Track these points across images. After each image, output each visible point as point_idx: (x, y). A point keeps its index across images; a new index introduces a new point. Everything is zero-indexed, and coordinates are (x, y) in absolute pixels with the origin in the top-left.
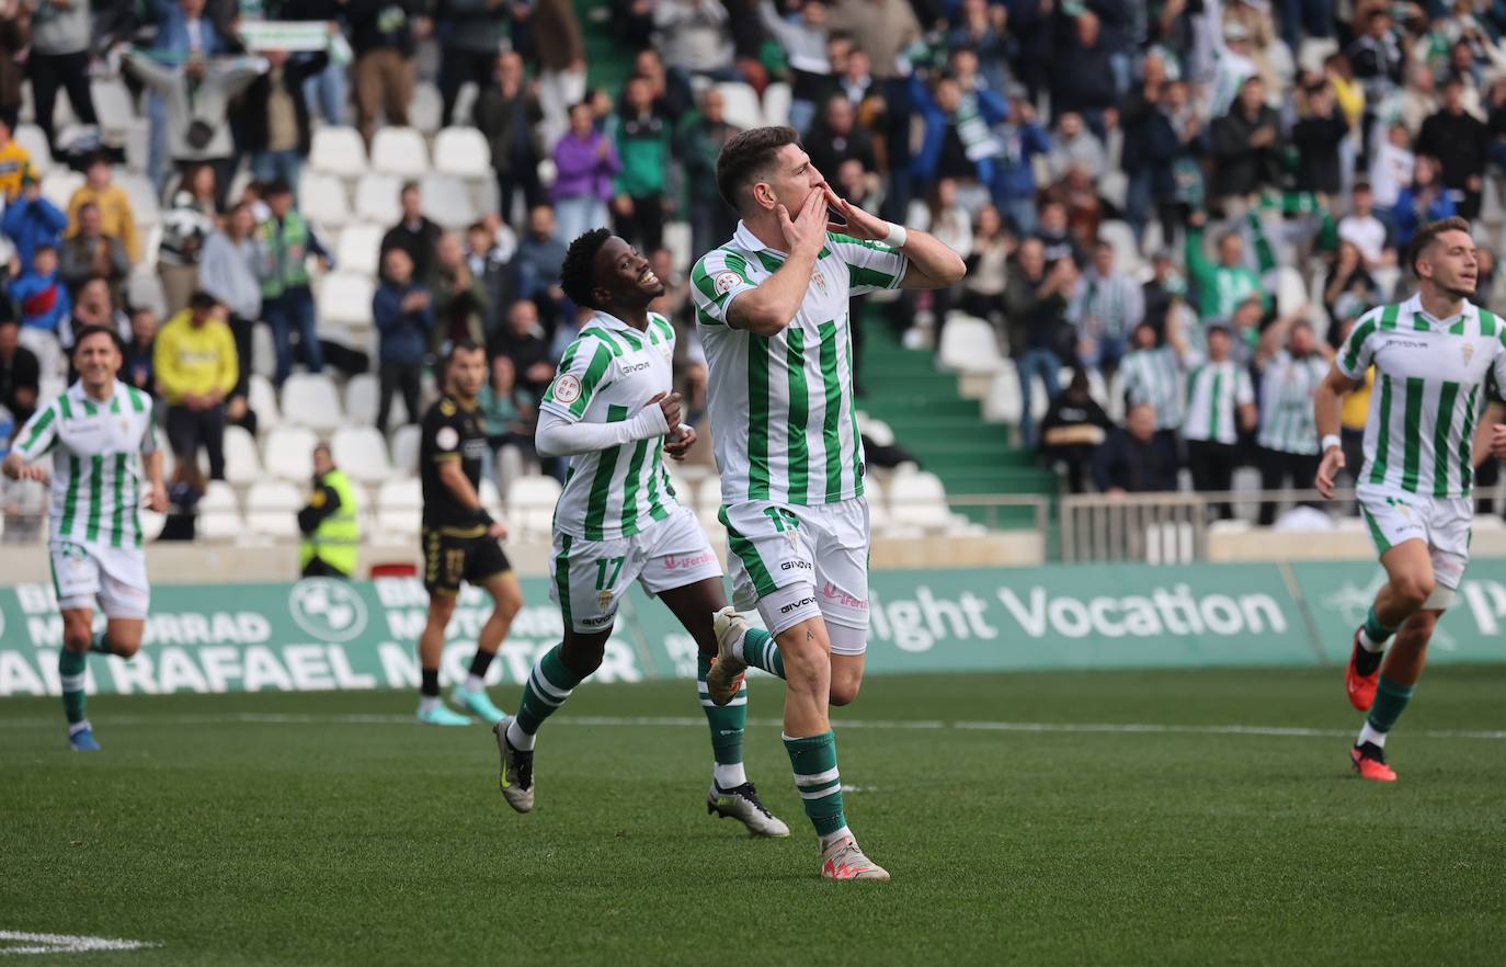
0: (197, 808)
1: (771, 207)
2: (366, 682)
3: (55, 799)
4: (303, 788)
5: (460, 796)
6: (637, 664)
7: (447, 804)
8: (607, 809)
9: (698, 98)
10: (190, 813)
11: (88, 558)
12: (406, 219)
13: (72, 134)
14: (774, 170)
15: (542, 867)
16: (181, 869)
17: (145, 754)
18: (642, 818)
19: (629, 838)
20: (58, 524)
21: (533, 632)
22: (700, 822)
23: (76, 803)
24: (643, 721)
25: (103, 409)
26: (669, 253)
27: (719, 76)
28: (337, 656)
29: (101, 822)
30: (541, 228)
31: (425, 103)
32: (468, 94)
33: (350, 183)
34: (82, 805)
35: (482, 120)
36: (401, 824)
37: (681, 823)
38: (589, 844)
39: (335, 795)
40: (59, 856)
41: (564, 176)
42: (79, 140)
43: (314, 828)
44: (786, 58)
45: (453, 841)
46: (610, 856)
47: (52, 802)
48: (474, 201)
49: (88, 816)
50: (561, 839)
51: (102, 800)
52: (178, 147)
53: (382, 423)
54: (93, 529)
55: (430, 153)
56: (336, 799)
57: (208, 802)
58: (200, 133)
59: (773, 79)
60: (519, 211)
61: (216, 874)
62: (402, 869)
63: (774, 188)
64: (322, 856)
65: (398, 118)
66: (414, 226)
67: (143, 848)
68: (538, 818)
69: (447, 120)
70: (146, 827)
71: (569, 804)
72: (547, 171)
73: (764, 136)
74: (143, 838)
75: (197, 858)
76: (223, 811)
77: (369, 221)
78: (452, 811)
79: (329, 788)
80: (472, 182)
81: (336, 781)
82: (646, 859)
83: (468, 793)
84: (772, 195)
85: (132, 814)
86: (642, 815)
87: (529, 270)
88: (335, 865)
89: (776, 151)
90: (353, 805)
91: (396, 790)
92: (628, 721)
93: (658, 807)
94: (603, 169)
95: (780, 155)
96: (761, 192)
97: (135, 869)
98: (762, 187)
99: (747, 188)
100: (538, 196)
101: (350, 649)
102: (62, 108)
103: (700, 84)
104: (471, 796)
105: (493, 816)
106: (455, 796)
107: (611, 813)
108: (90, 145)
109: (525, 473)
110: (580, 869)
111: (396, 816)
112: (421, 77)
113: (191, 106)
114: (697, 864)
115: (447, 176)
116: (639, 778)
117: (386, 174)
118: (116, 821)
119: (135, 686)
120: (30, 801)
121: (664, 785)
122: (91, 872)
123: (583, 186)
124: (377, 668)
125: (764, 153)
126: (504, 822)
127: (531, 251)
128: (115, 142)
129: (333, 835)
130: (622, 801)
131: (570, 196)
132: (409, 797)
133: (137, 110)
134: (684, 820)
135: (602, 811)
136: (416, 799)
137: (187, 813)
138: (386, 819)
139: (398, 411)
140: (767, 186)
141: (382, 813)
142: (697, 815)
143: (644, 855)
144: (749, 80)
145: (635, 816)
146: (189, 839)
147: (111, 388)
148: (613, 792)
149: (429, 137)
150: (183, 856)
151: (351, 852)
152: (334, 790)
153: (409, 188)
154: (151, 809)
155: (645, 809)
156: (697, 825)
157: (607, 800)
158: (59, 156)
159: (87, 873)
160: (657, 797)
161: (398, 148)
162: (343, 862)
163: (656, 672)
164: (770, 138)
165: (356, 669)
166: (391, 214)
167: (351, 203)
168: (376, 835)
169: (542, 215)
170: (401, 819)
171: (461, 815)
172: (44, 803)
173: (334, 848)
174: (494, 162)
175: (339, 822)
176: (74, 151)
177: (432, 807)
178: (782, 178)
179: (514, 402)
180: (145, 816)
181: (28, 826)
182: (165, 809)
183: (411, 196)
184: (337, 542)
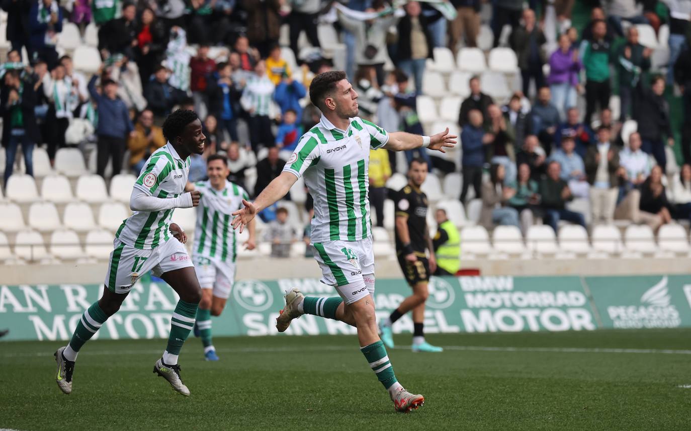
0: (370, 393)
1: (333, 109)
2: (454, 329)
3: (299, 388)
4: (424, 383)
5: (504, 388)
6: (593, 321)
7: (497, 392)
8: (579, 395)
9: (625, 32)
10: (367, 395)
11: (210, 266)
12: (472, 94)
13: (307, 52)
14: (335, 92)
15: (546, 425)
16: (363, 424)
17: (344, 365)
18: (597, 400)
19: (591, 410)
20: (197, 248)
21: (540, 304)
22: (627, 402)
23: (309, 389)
24: (597, 350)
25: (220, 194)
26: (610, 111)
27: (635, 21)
28: (440, 316)
29: (322, 400)
30: (544, 98)
31: (485, 36)
32: (507, 30)
33: (446, 76)
34: (313, 391)
35: (513, 44)
36: (473, 402)
37: (617, 403)
38: (570, 413)
39: (440, 387)
40: (301, 417)
41: (555, 71)
42: (310, 55)
43: (429, 404)
44: (669, 11)
45: (500, 410)
46: (580, 419)
47: (297, 389)
48: (509, 85)
49: (315, 396)
50: (556, 410)
51: (323, 388)
52: (360, 58)
53: (463, 199)
54: (213, 250)
55: (487, 61)
56: (440, 389)
57: (376, 390)
58: (371, 51)
59: (663, 22)
60: (532, 90)
61: (380, 426)
62: (474, 425)
63: (335, 100)
64: (434, 418)
65: (471, 43)
66: (477, 98)
67: (343, 413)
68: (544, 400)
69: (496, 44)
70: (344, 402)
71: (559, 392)
72: (546, 69)
73: (331, 76)
74: (343, 408)
75: (370, 418)
76: (383, 394)
77: (456, 95)
78: (499, 395)
79: (436, 383)
80: (508, 75)
81: (440, 380)
82: (599, 421)
83: (507, 386)
84: (334, 104)
85: (338, 396)
86: (597, 398)
87: (537, 119)
88: (440, 422)
89: (336, 83)
90: (449, 392)
91: (471, 385)
92: (589, 350)
93: (605, 394)
94: (575, 68)
95: (337, 85)
96: (329, 102)
97: (339, 423)
98: (330, 100)
99: (322, 100)
100: (542, 82)
101: (446, 312)
102: (303, 39)
103: (626, 25)
104: (509, 387)
105: (520, 398)
106: (501, 388)
107: (581, 397)
108: (316, 57)
109: (535, 223)
110: (565, 426)
111: (470, 398)
112: (483, 22)
113: (367, 37)
114: (625, 424)
115: (496, 72)
116: (595, 379)
117: (464, 71)
118: (329, 399)
119: (338, 330)
120: (287, 389)
121: (608, 383)
122: (317, 425)
123: (565, 77)
124: (459, 322)
125: (330, 84)
126: (526, 402)
127: (538, 110)
128: (328, 55)
129: (439, 407)
130: (587, 391)
131: (558, 83)
132: (477, 388)
133: (339, 41)
134: (619, 401)
135: (576, 396)
136: (481, 389)
137: (365, 395)
138: (466, 399)
139: (471, 192)
140: (332, 99)
141: (464, 396)
142: (626, 398)
143: (598, 419)
144: (651, 23)
145: (593, 398)
146: (366, 408)
147: (224, 184)
148: (581, 386)
149: (486, 52)
150: (363, 417)
151: (448, 416)
152: (439, 384)
153: (475, 79)
154: (347, 393)
155: (599, 395)
156: (625, 404)
157: (579, 391)
158: (300, 62)
159: (315, 425)
160: (604, 389)
161: (470, 58)
162: (444, 421)
163: (603, 325)
164: (333, 77)
165: (450, 323)
166: (466, 92)
167: (447, 86)
168: (460, 407)
169: (545, 92)
170: (473, 399)
171: (504, 397)
172: (294, 390)
173: (439, 414)
174: (520, 64)
175: (442, 400)
176: (308, 60)
177: (489, 393)
178: (338, 96)
179: (529, 187)
180: (344, 396)
181: (286, 401)
182: (354, 393)
183: (475, 82)
184: (447, 257)
